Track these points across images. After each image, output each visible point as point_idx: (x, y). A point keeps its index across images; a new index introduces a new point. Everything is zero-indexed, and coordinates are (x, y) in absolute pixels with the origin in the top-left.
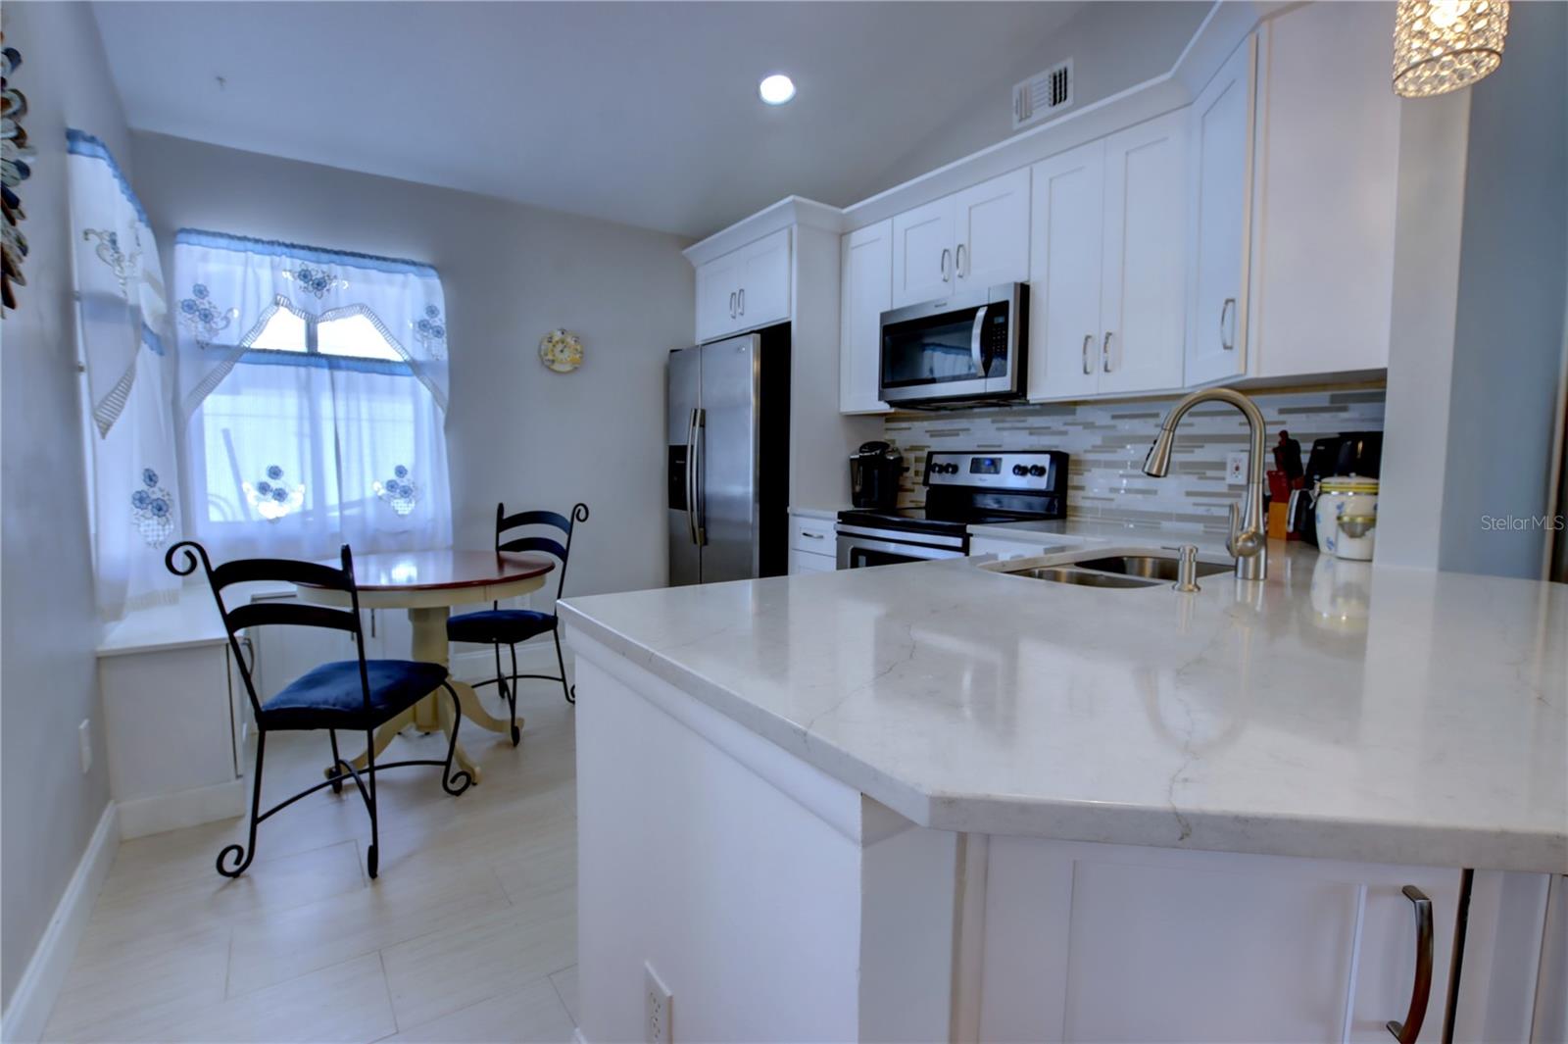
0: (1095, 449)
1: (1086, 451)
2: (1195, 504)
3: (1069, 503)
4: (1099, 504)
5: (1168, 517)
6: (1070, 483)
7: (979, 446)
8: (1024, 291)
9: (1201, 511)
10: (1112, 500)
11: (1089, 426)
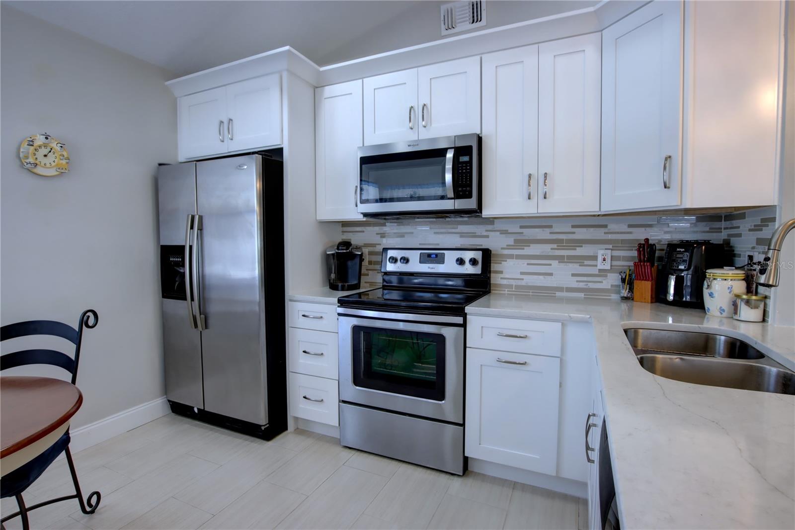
0: (509, 247)
1: (503, 248)
2: (577, 281)
3: (492, 282)
4: (513, 283)
5: (560, 289)
6: (492, 269)
7: (420, 244)
8: (480, 139)
9: (582, 285)
10: (523, 279)
11: (504, 232)
